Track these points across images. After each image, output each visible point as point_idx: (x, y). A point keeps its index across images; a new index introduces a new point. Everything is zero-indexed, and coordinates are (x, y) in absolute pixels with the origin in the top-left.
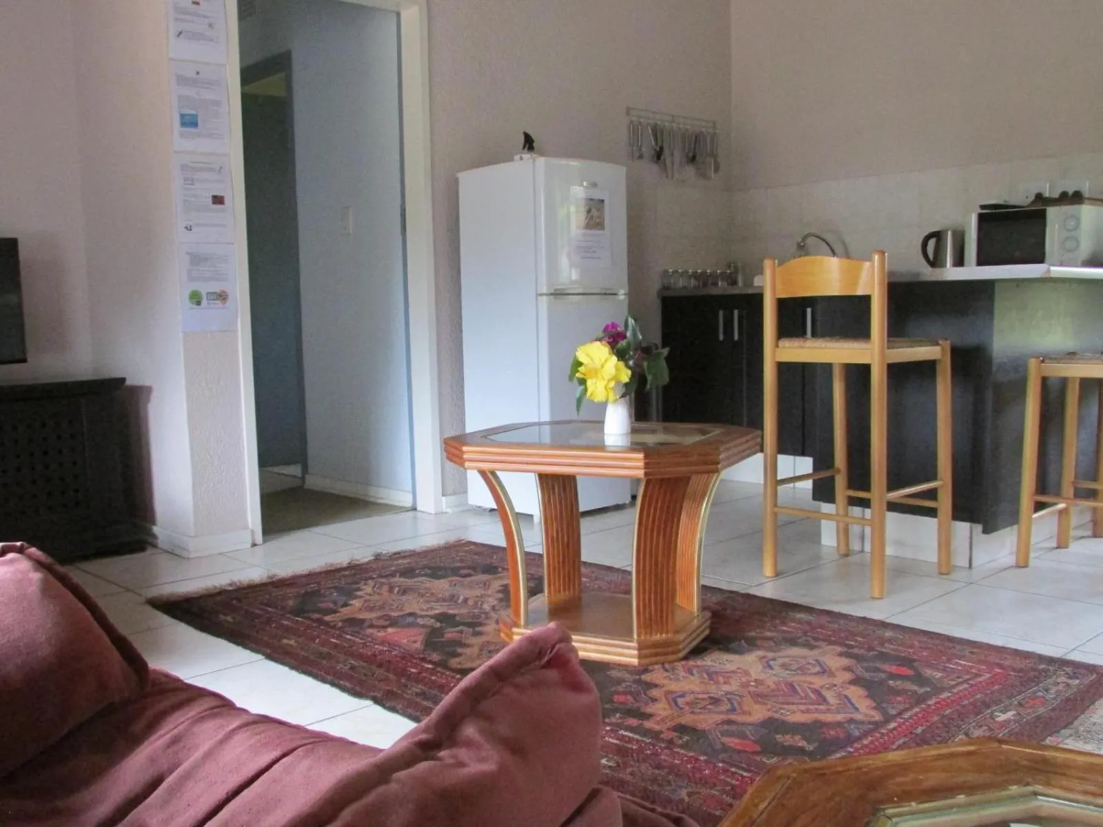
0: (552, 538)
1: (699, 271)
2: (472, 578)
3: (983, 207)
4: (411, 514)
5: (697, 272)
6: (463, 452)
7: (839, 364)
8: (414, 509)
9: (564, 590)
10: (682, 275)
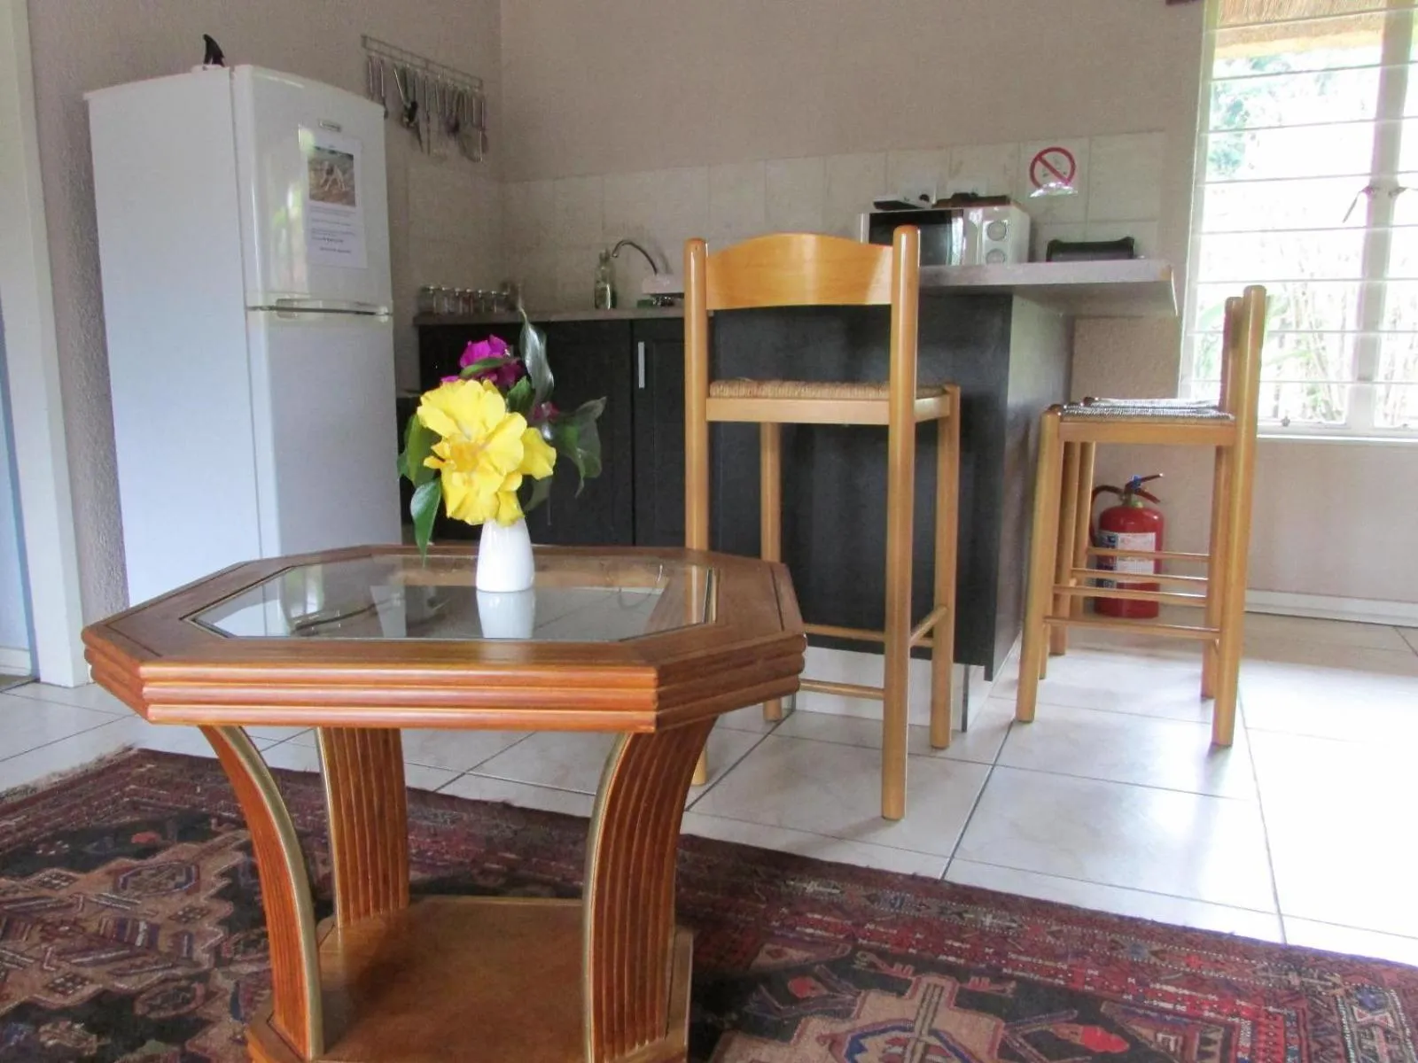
0: (349, 807)
1: (468, 291)
2: (160, 858)
3: (878, 205)
4: (29, 690)
5: (465, 291)
6: (142, 682)
7: (772, 424)
8: (36, 680)
9: (377, 907)
10: (446, 294)
